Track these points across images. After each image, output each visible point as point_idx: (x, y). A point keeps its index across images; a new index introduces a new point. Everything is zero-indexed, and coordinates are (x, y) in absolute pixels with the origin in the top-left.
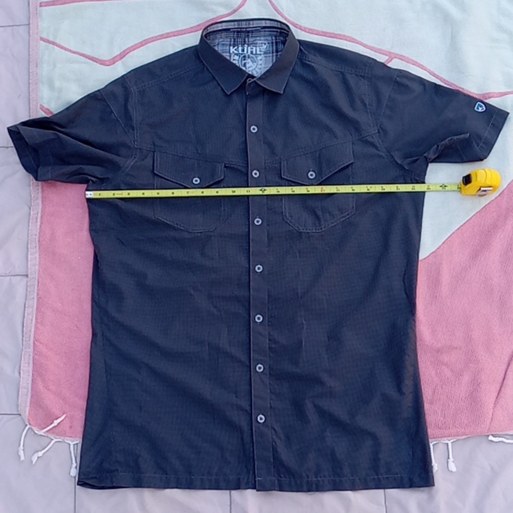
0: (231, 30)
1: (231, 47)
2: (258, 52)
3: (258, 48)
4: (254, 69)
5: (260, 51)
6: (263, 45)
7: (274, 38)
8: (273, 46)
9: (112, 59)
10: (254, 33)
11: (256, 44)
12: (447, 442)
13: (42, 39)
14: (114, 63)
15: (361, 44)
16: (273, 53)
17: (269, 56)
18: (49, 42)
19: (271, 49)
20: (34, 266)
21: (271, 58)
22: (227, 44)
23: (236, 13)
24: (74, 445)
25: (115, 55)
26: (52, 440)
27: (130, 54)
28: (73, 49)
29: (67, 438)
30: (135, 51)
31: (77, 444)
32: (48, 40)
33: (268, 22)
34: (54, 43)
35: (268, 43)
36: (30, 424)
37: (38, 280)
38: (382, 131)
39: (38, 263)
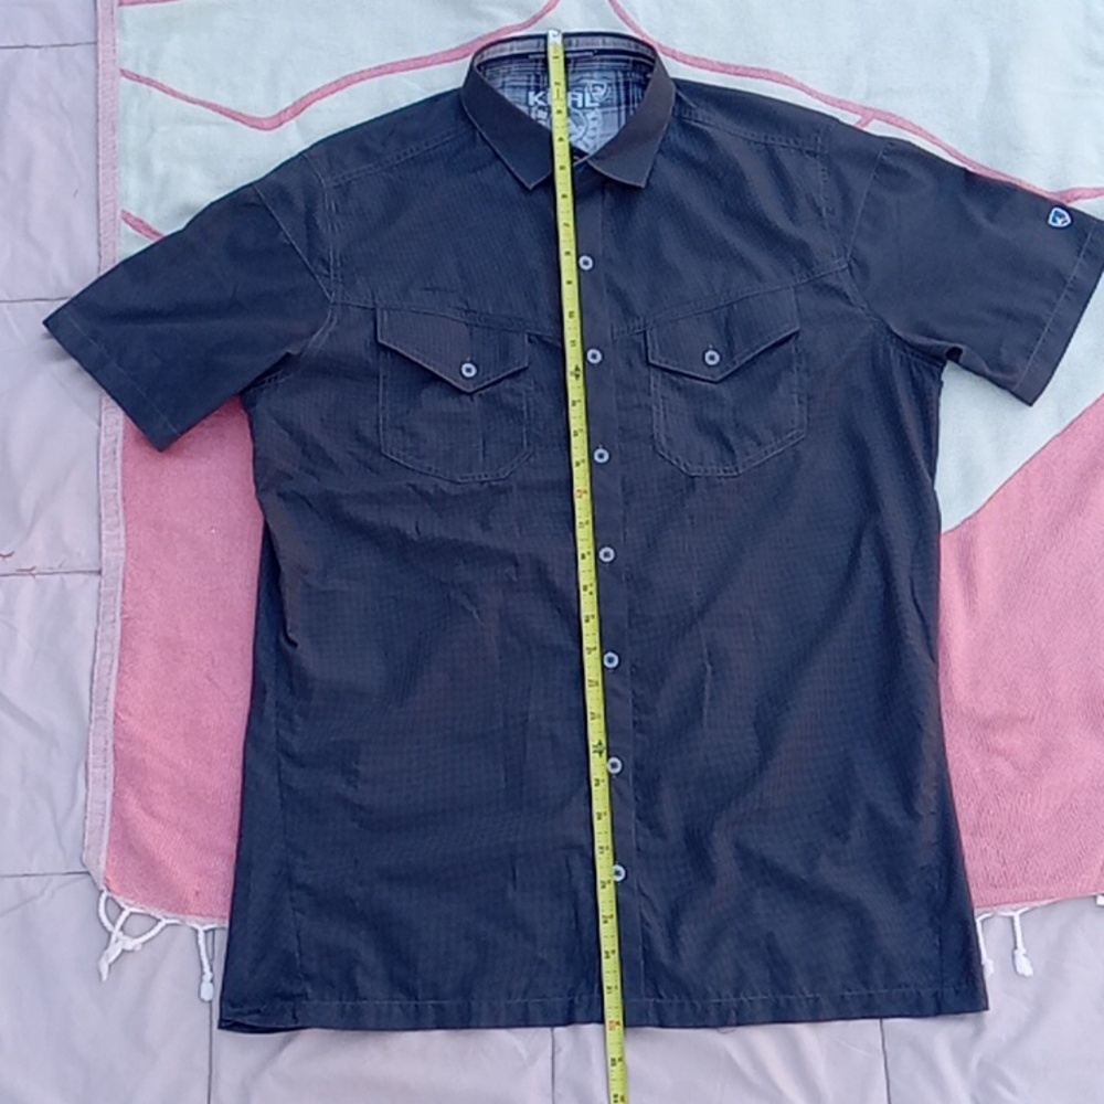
0: (531, 57)
1: (531, 94)
2: (588, 104)
3: (587, 96)
4: (581, 139)
5: (592, 101)
6: (598, 88)
7: (620, 75)
8: (618, 90)
9: (274, 117)
10: (578, 65)
11: (584, 86)
12: (1011, 914)
13: (123, 73)
14: (281, 124)
15: (802, 88)
16: (619, 104)
17: (613, 112)
18: (138, 79)
19: (615, 97)
20: (115, 553)
21: (616, 115)
22: (521, 87)
23: (539, 22)
24: (206, 932)
25: (284, 107)
26: (158, 921)
27: (314, 105)
28: (190, 94)
29: (190, 917)
30: (325, 100)
31: (213, 930)
32: (138, 76)
33: (608, 39)
34: (150, 82)
35: (610, 85)
36: (109, 890)
37: (124, 581)
38: (859, 265)
39: (123, 546)
